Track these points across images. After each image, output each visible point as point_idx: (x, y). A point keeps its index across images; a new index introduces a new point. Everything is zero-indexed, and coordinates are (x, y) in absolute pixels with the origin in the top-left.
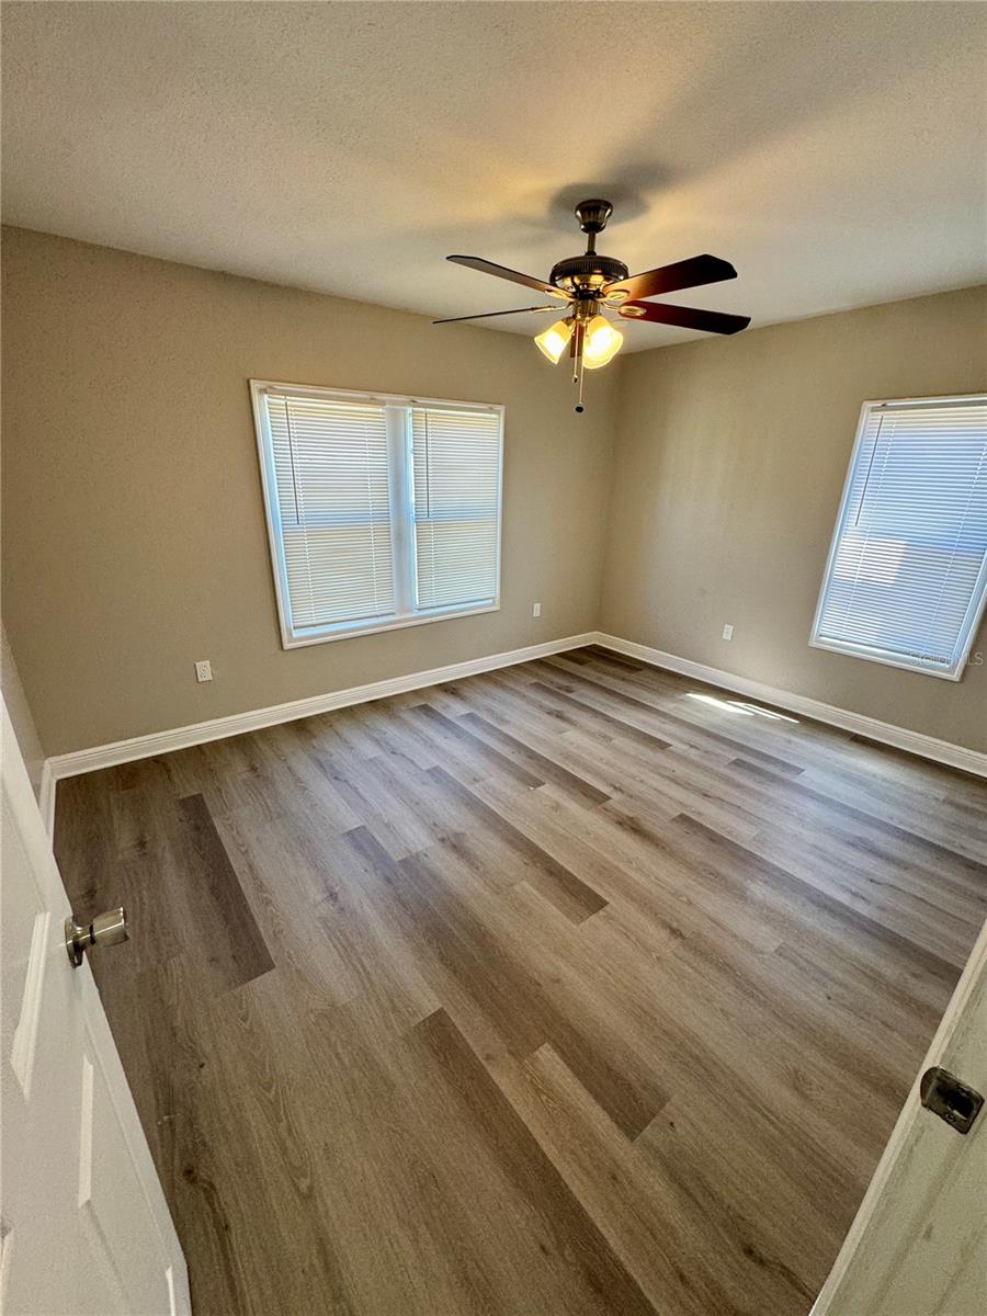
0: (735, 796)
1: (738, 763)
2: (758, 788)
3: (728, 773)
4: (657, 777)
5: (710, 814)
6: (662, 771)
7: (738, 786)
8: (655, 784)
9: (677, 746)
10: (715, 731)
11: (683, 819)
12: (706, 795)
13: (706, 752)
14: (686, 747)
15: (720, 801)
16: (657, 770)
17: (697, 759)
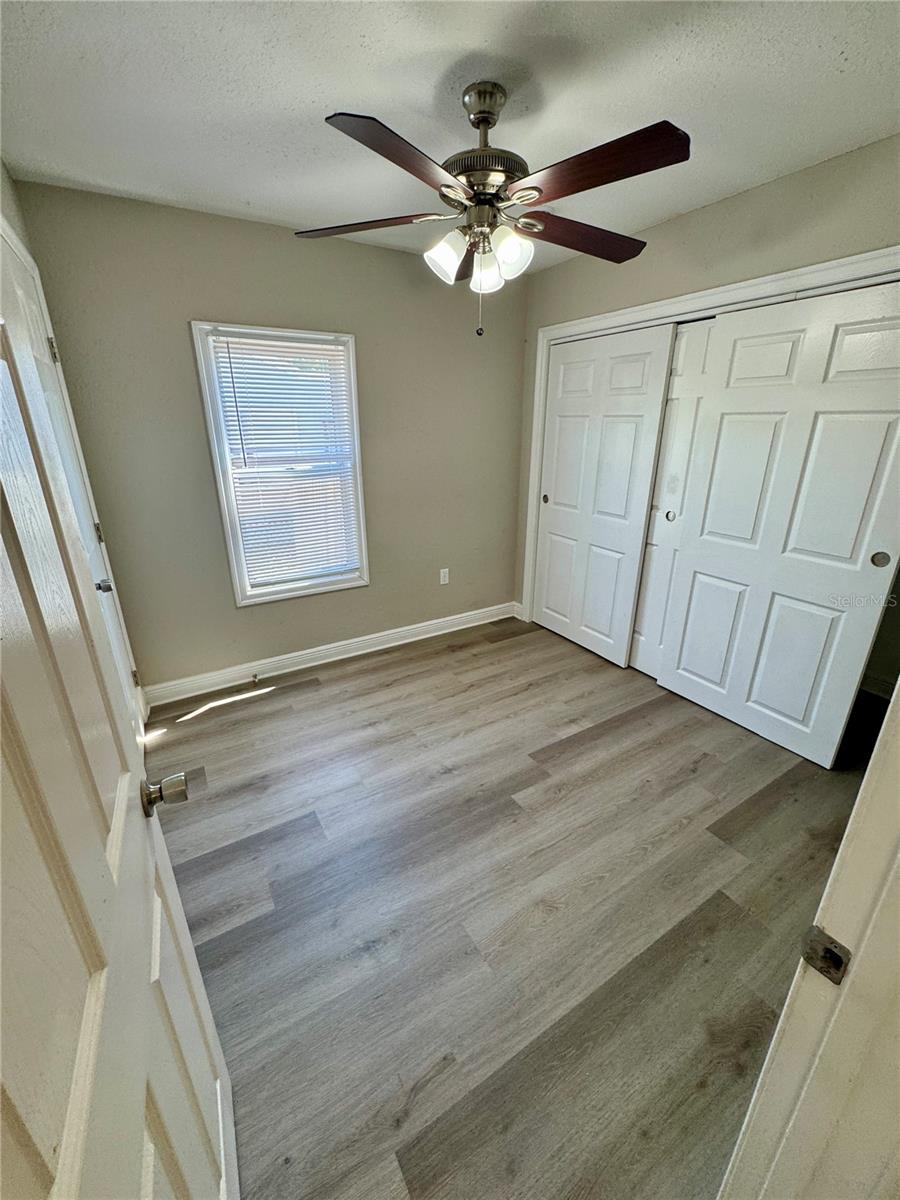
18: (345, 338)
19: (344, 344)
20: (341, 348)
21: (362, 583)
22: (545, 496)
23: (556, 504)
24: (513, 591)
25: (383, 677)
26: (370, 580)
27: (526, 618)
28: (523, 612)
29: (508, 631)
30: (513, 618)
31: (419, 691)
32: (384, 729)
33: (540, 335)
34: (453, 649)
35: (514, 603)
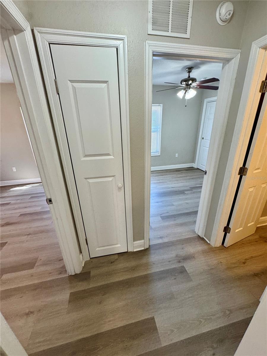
0: (33, 204)
1: (32, 198)
2: (38, 200)
3: (30, 200)
4: (10, 211)
5: (28, 210)
6: (11, 209)
7: (33, 202)
8: (10, 213)
9: (12, 202)
10: (22, 194)
11: (21, 215)
12: (25, 207)
13: (22, 199)
14: (16, 201)
15: (30, 207)
16: (9, 210)
17: (20, 202)
18: (161, 105)
19: (160, 106)
20: (160, 107)
21: (158, 155)
22: (203, 138)
23: (205, 139)
24: (193, 160)
25: (161, 174)
26: (161, 154)
27: (196, 167)
28: (195, 166)
29: (191, 169)
30: (193, 167)
31: (169, 177)
32: (161, 181)
33: (205, 100)
34: (177, 171)
35: (193, 163)
